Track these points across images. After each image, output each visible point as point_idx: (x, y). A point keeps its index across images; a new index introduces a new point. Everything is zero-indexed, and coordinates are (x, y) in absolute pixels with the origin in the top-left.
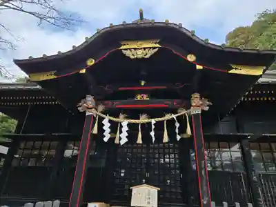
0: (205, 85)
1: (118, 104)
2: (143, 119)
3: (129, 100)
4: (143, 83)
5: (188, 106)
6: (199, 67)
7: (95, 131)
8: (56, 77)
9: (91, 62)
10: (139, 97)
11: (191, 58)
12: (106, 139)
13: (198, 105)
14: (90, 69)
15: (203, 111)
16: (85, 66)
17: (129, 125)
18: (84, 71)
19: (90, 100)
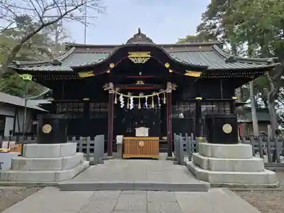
0: (173, 79)
1: (126, 87)
2: (141, 96)
3: (133, 84)
4: (140, 73)
5: (165, 89)
6: (171, 71)
7: (116, 102)
8: (93, 75)
9: (112, 66)
10: (138, 83)
11: (167, 65)
12: (122, 107)
13: (170, 88)
14: (112, 70)
15: (173, 91)
16: (110, 68)
17: (134, 99)
18: (109, 72)
19: (111, 85)
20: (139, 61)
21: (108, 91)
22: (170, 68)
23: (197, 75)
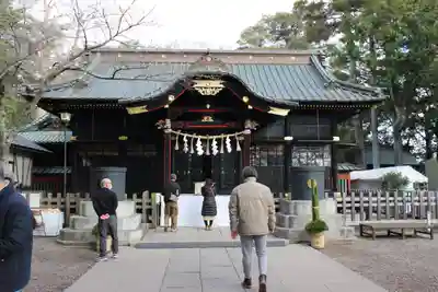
0: (254, 116)
1: (189, 124)
4: (208, 106)
5: (243, 129)
6: (250, 107)
7: (177, 148)
8: (146, 110)
9: (171, 98)
10: (205, 119)
11: (245, 99)
13: (249, 128)
14: (172, 105)
15: (252, 131)
16: (168, 102)
18: (167, 106)
19: (168, 121)
20: (209, 92)
21: (162, 130)
22: (249, 103)
23: (284, 113)
